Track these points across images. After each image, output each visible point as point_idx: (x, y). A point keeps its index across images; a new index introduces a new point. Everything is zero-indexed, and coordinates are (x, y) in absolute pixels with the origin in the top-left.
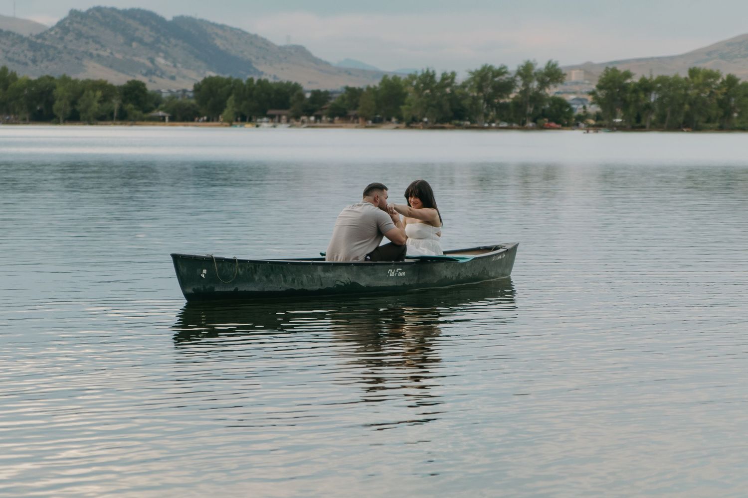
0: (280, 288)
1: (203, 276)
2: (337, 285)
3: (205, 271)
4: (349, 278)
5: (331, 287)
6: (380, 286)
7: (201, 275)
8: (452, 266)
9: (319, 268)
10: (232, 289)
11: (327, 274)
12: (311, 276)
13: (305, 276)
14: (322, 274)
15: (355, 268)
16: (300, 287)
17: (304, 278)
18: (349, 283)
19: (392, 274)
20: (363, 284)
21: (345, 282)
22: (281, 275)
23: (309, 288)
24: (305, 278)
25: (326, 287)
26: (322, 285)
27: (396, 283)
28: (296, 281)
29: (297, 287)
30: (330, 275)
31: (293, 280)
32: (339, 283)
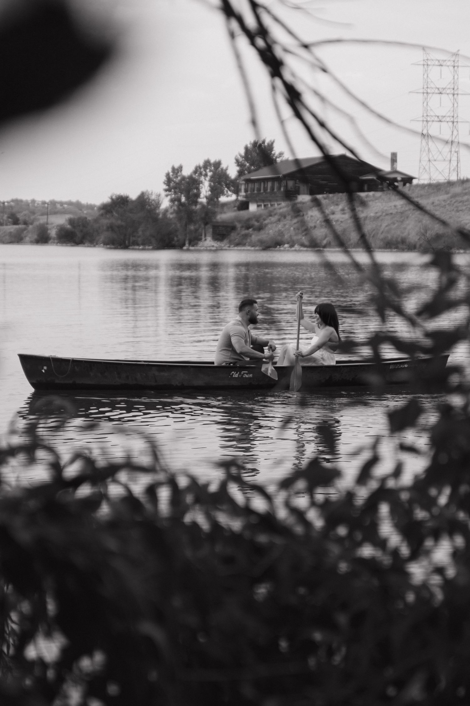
0: (115, 383)
1: (43, 371)
3: (45, 368)
4: (185, 377)
5: (166, 383)
7: (42, 370)
9: (154, 368)
10: (71, 382)
11: (162, 374)
12: (145, 375)
13: (139, 374)
15: (192, 369)
16: (135, 382)
17: (139, 376)
19: (237, 376)
22: (115, 372)
23: (144, 383)
25: (160, 383)
26: (156, 382)
27: (241, 383)
28: (130, 378)
29: (131, 382)
30: (165, 374)
31: (127, 377)
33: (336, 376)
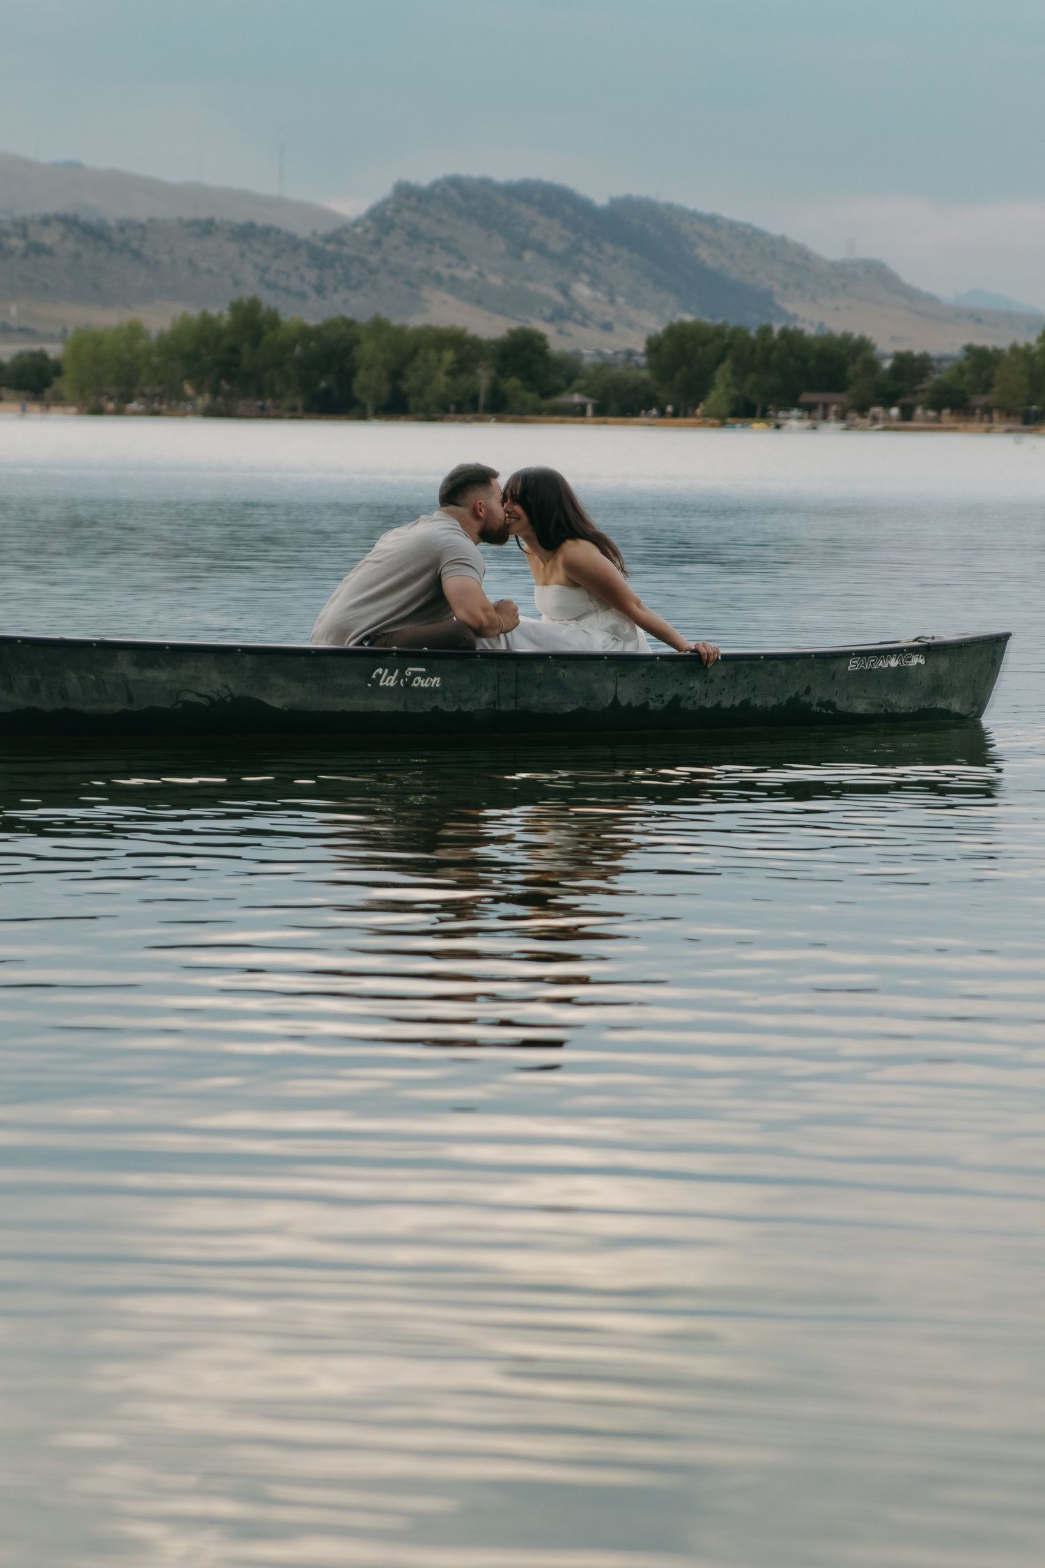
2: (183, 701)
4: (226, 687)
5: (162, 705)
6: (343, 711)
8: (645, 670)
9: (122, 656)
11: (150, 674)
12: (93, 677)
13: (73, 675)
14: (132, 673)
15: (248, 661)
16: (60, 704)
17: (72, 681)
18: (228, 700)
20: (276, 702)
21: (214, 696)
23: (91, 708)
24: (75, 680)
25: (145, 706)
26: (131, 700)
27: (405, 706)
28: (42, 688)
29: (47, 702)
30: (161, 675)
31: (35, 686)
32: (191, 697)
33: (694, 687)
